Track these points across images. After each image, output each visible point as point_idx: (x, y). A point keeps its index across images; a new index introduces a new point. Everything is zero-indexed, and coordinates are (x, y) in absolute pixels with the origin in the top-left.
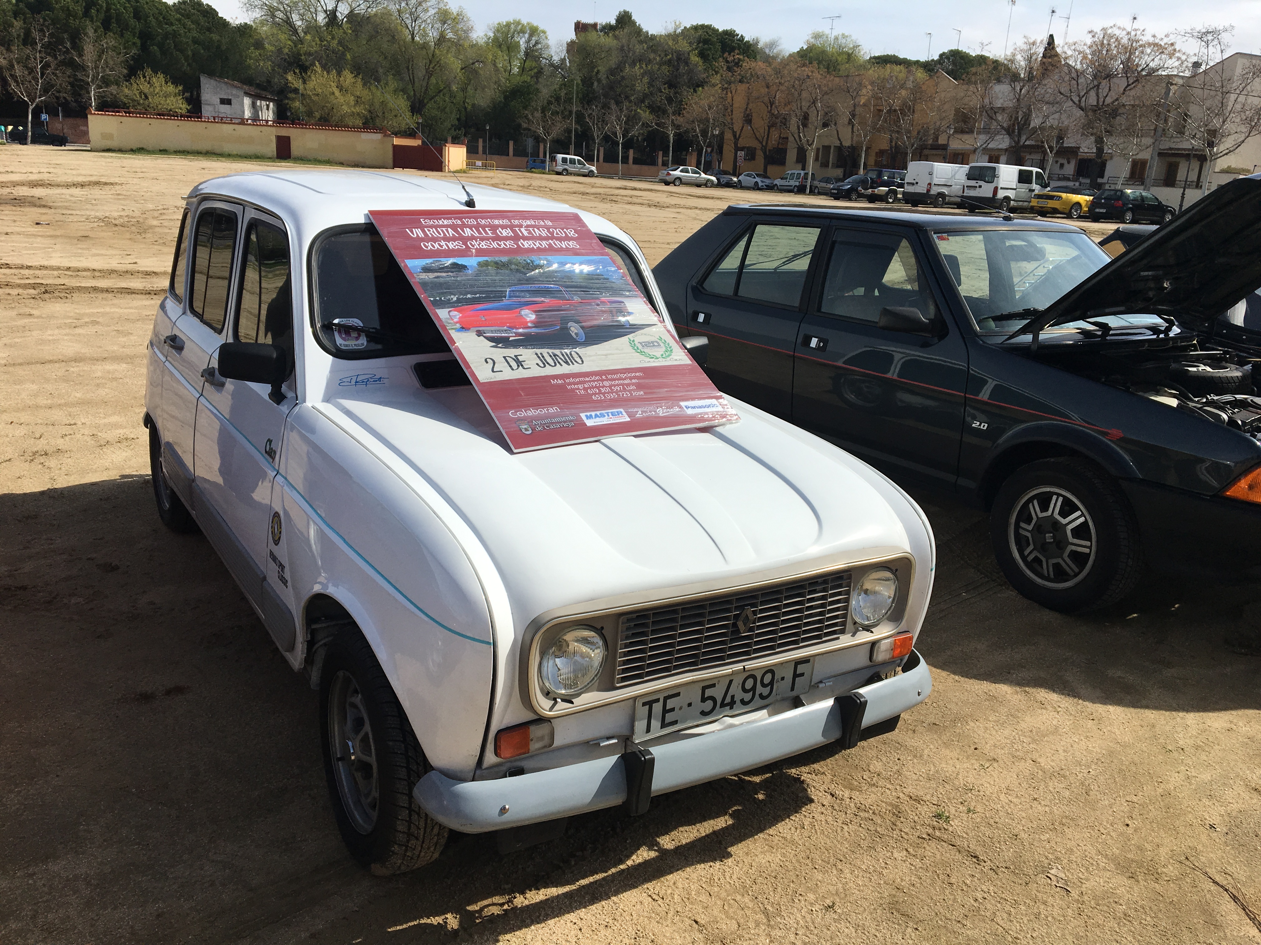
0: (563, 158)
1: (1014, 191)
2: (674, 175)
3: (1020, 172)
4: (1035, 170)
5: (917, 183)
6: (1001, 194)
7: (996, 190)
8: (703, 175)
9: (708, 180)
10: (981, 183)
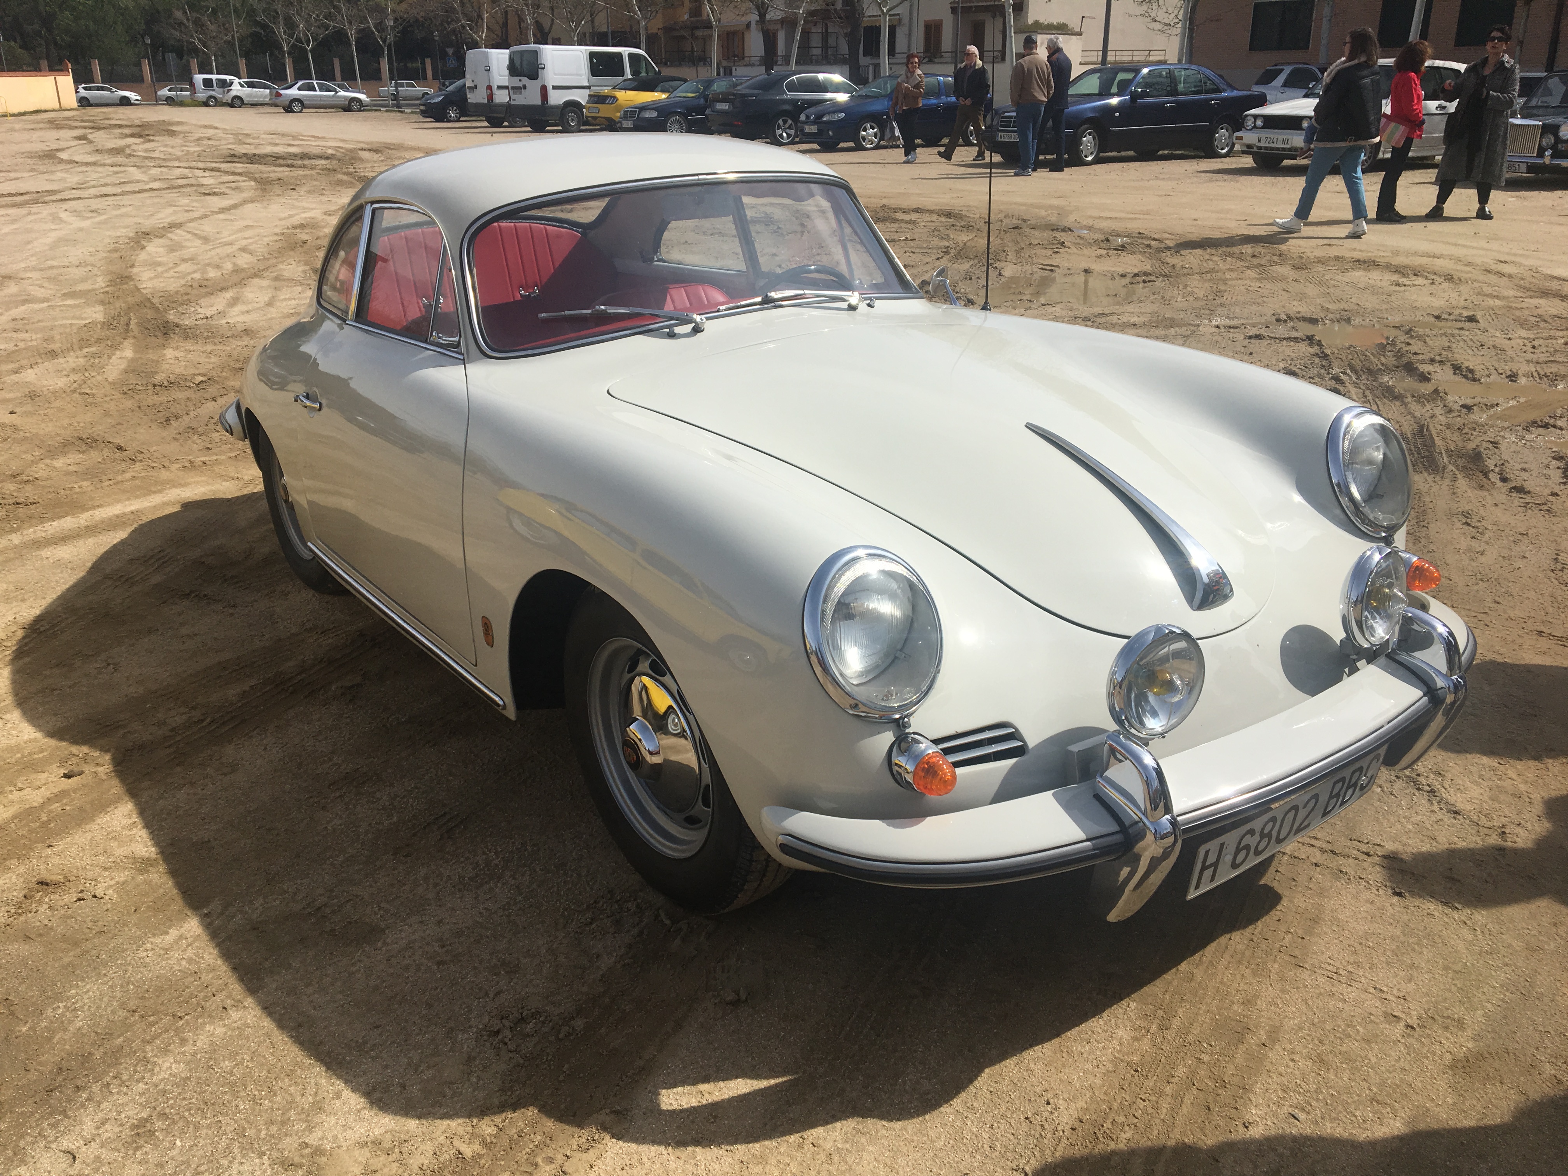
0: (205, 80)
1: (587, 92)
2: (290, 95)
3: (592, 55)
4: (625, 51)
5: (476, 87)
6: (557, 98)
7: (544, 89)
8: (342, 93)
9: (353, 99)
10: (525, 81)
